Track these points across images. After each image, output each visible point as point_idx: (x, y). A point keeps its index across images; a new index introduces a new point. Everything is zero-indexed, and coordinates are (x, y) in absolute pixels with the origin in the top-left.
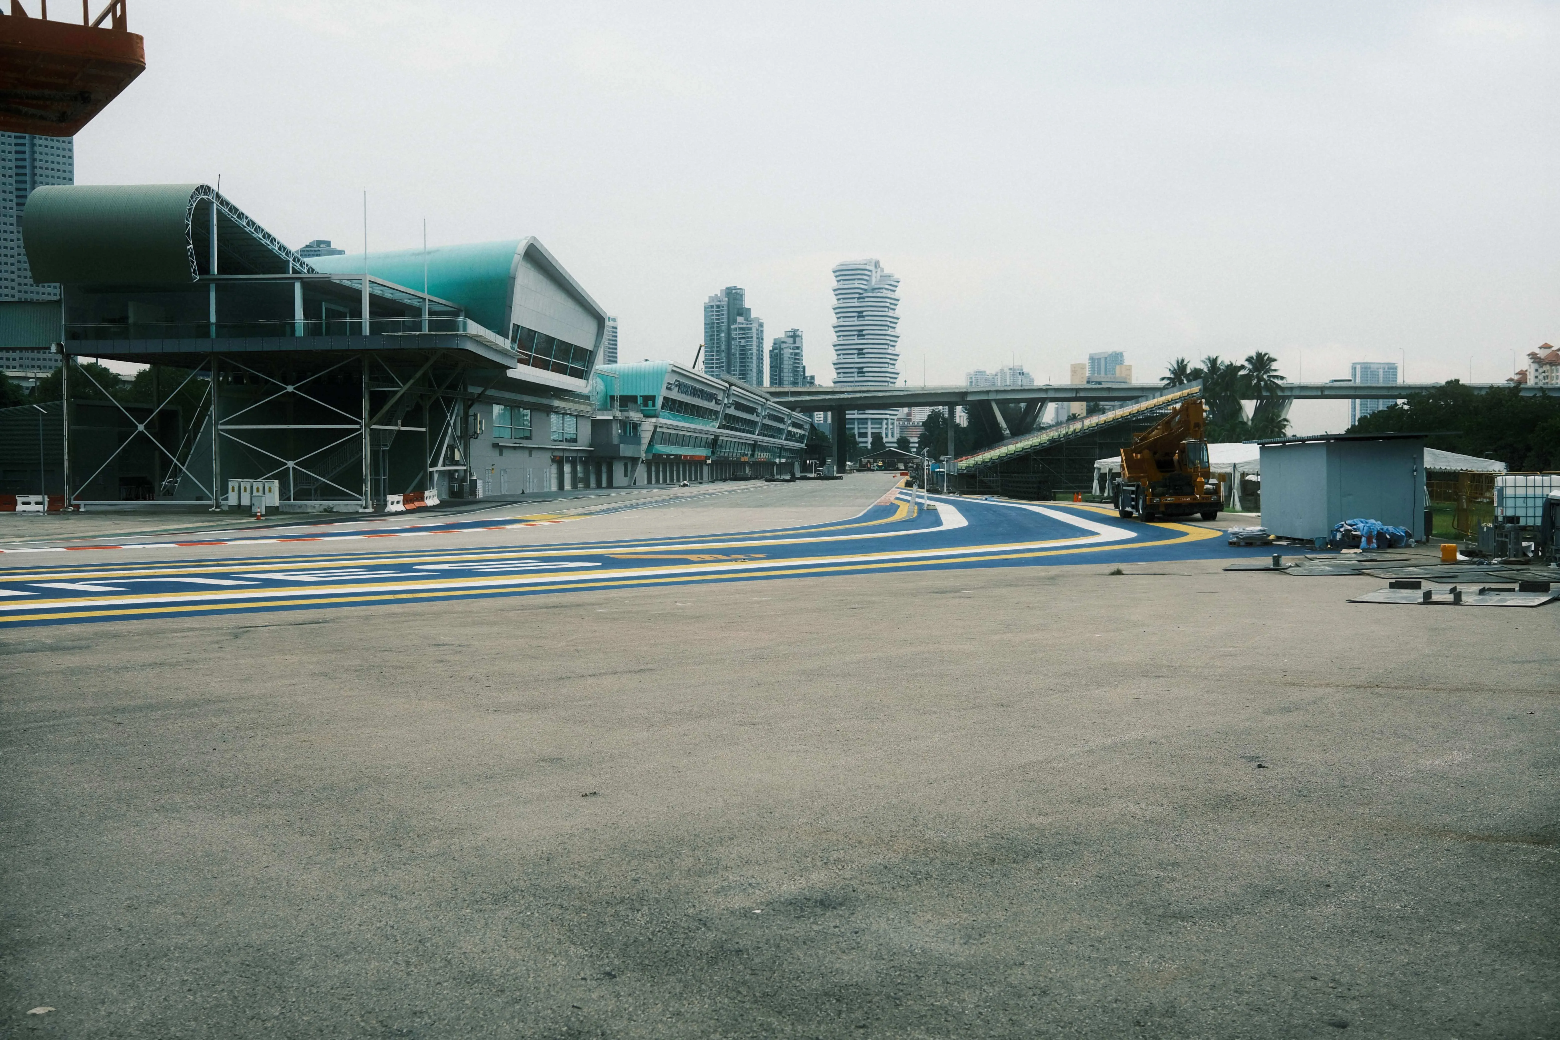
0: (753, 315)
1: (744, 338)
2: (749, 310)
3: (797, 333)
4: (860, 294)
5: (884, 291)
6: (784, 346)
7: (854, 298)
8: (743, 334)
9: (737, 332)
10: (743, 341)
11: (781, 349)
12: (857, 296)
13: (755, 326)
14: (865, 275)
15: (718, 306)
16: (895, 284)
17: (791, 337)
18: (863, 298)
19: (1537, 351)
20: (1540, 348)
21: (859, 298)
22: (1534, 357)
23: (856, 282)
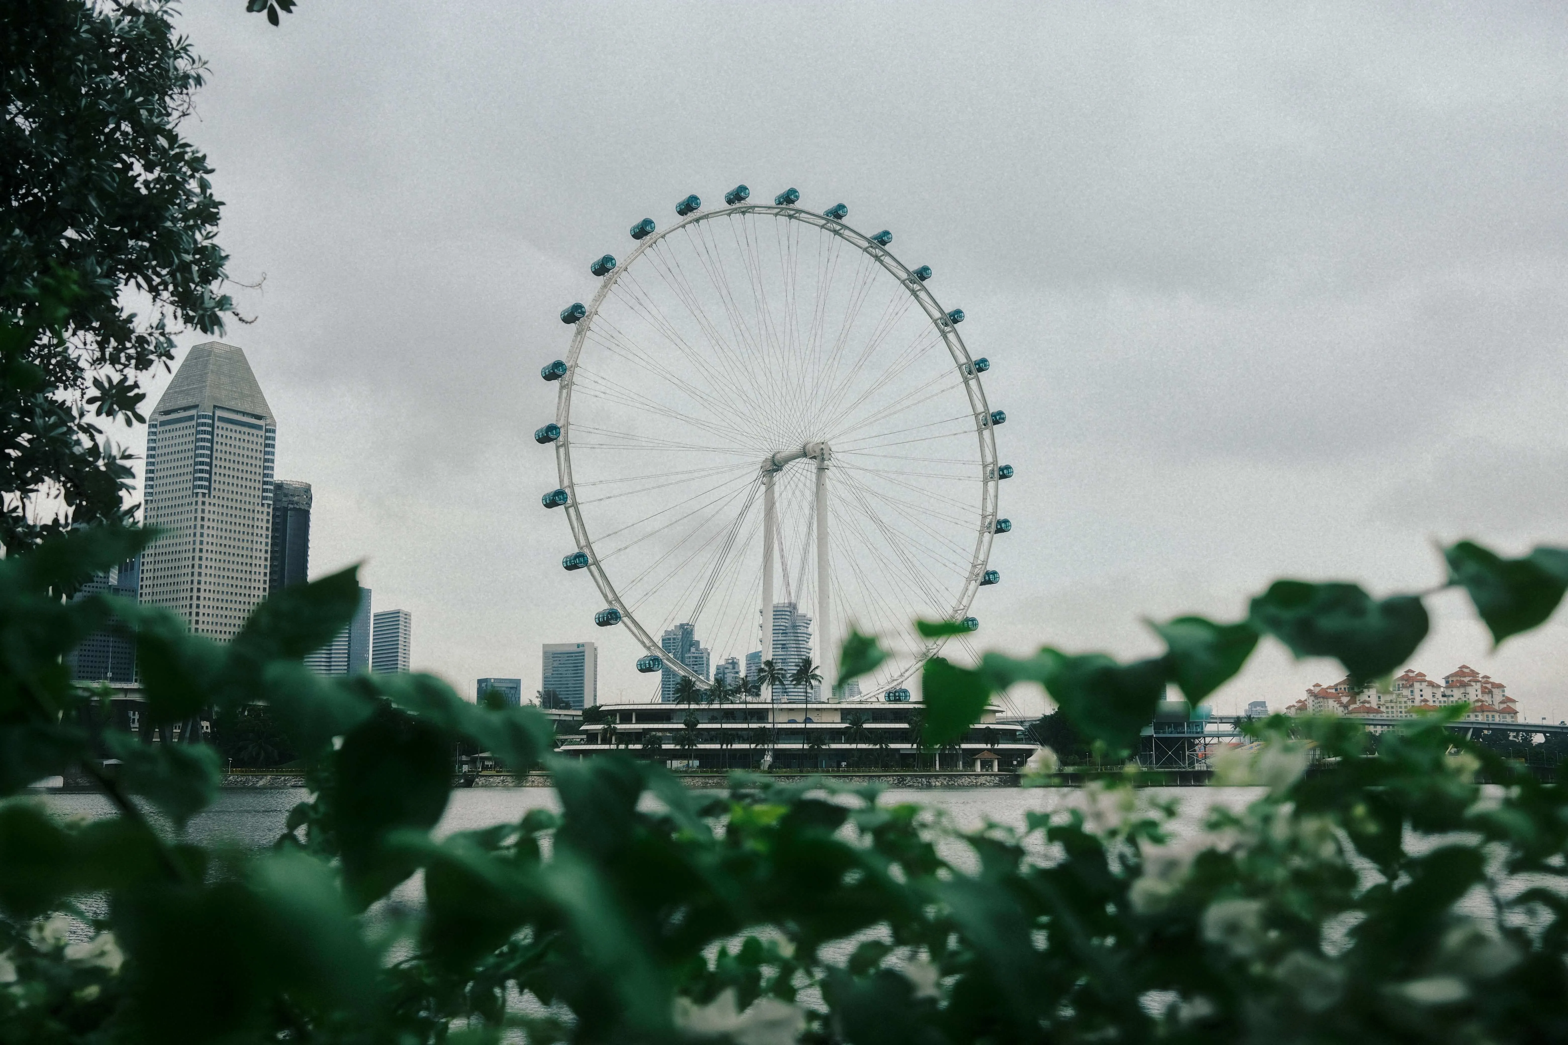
0: (702, 646)
1: (696, 665)
2: (698, 642)
3: (735, 660)
4: (783, 630)
5: (802, 628)
6: (727, 671)
7: (779, 633)
8: (696, 661)
9: (691, 660)
10: (695, 667)
11: (724, 674)
12: (781, 631)
13: (705, 655)
14: (785, 615)
15: (674, 639)
16: (808, 622)
17: (731, 663)
18: (786, 633)
19: (1312, 688)
20: (1314, 686)
21: (782, 633)
22: (1309, 691)
23: (780, 620)
